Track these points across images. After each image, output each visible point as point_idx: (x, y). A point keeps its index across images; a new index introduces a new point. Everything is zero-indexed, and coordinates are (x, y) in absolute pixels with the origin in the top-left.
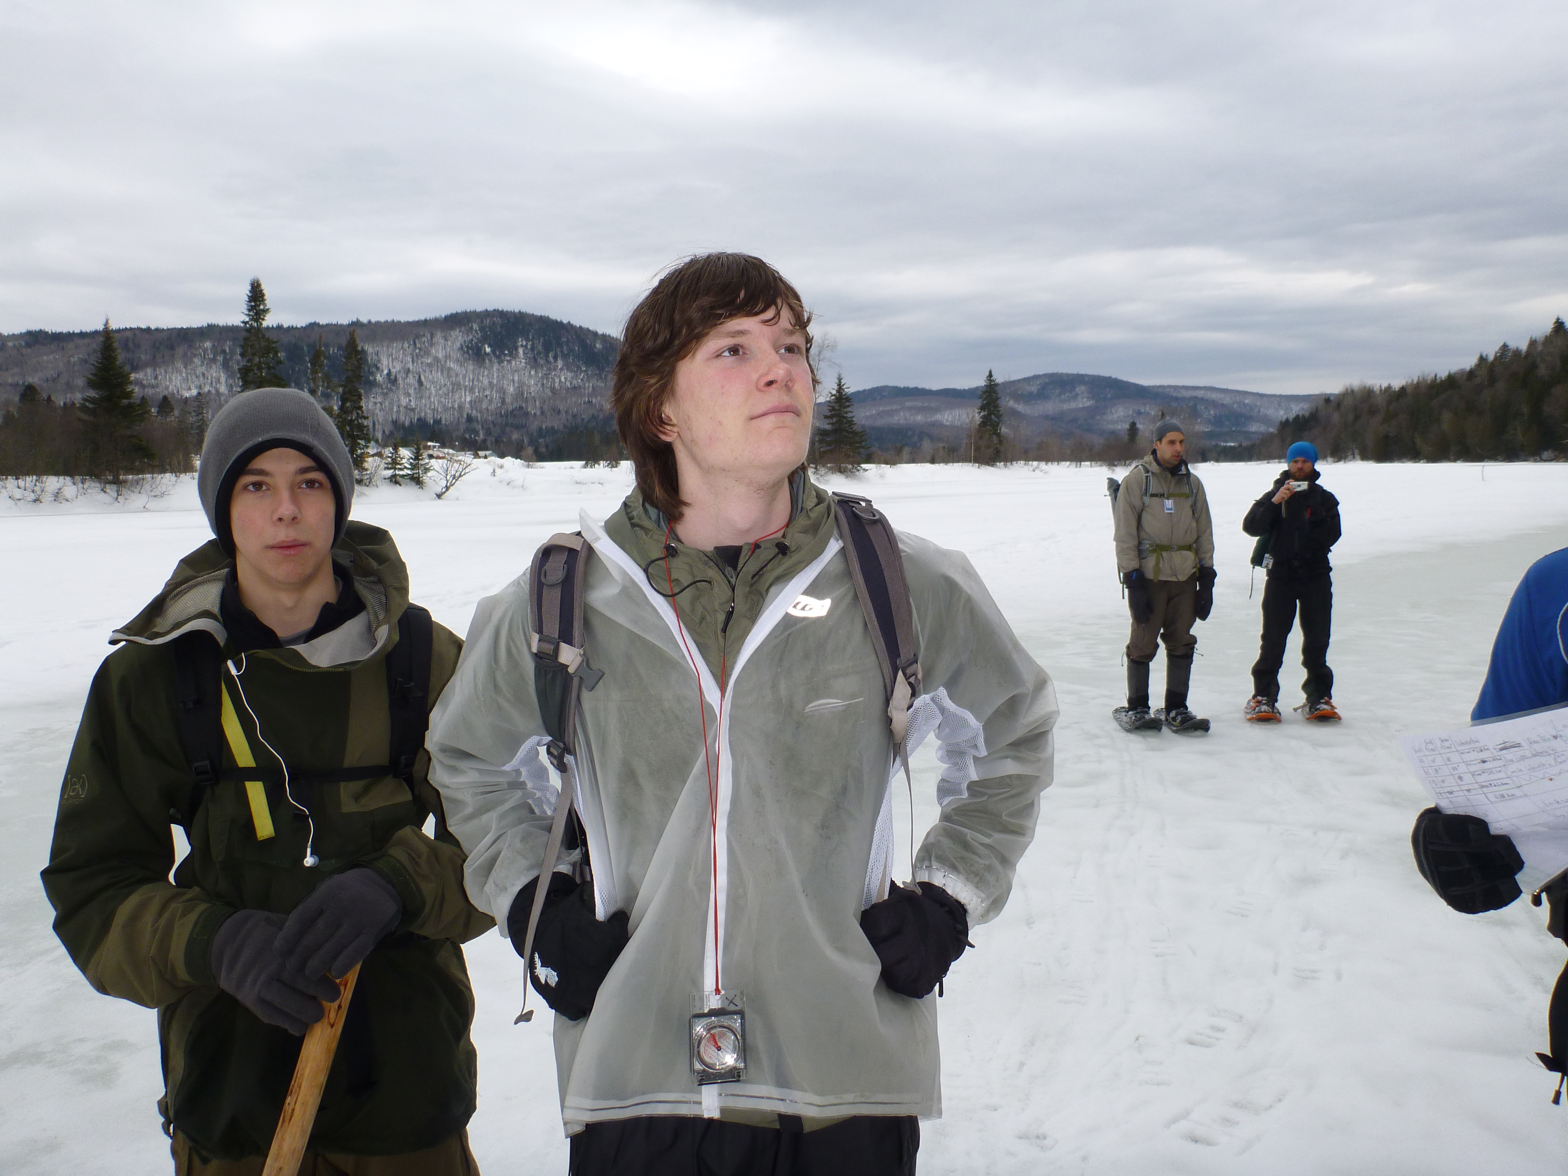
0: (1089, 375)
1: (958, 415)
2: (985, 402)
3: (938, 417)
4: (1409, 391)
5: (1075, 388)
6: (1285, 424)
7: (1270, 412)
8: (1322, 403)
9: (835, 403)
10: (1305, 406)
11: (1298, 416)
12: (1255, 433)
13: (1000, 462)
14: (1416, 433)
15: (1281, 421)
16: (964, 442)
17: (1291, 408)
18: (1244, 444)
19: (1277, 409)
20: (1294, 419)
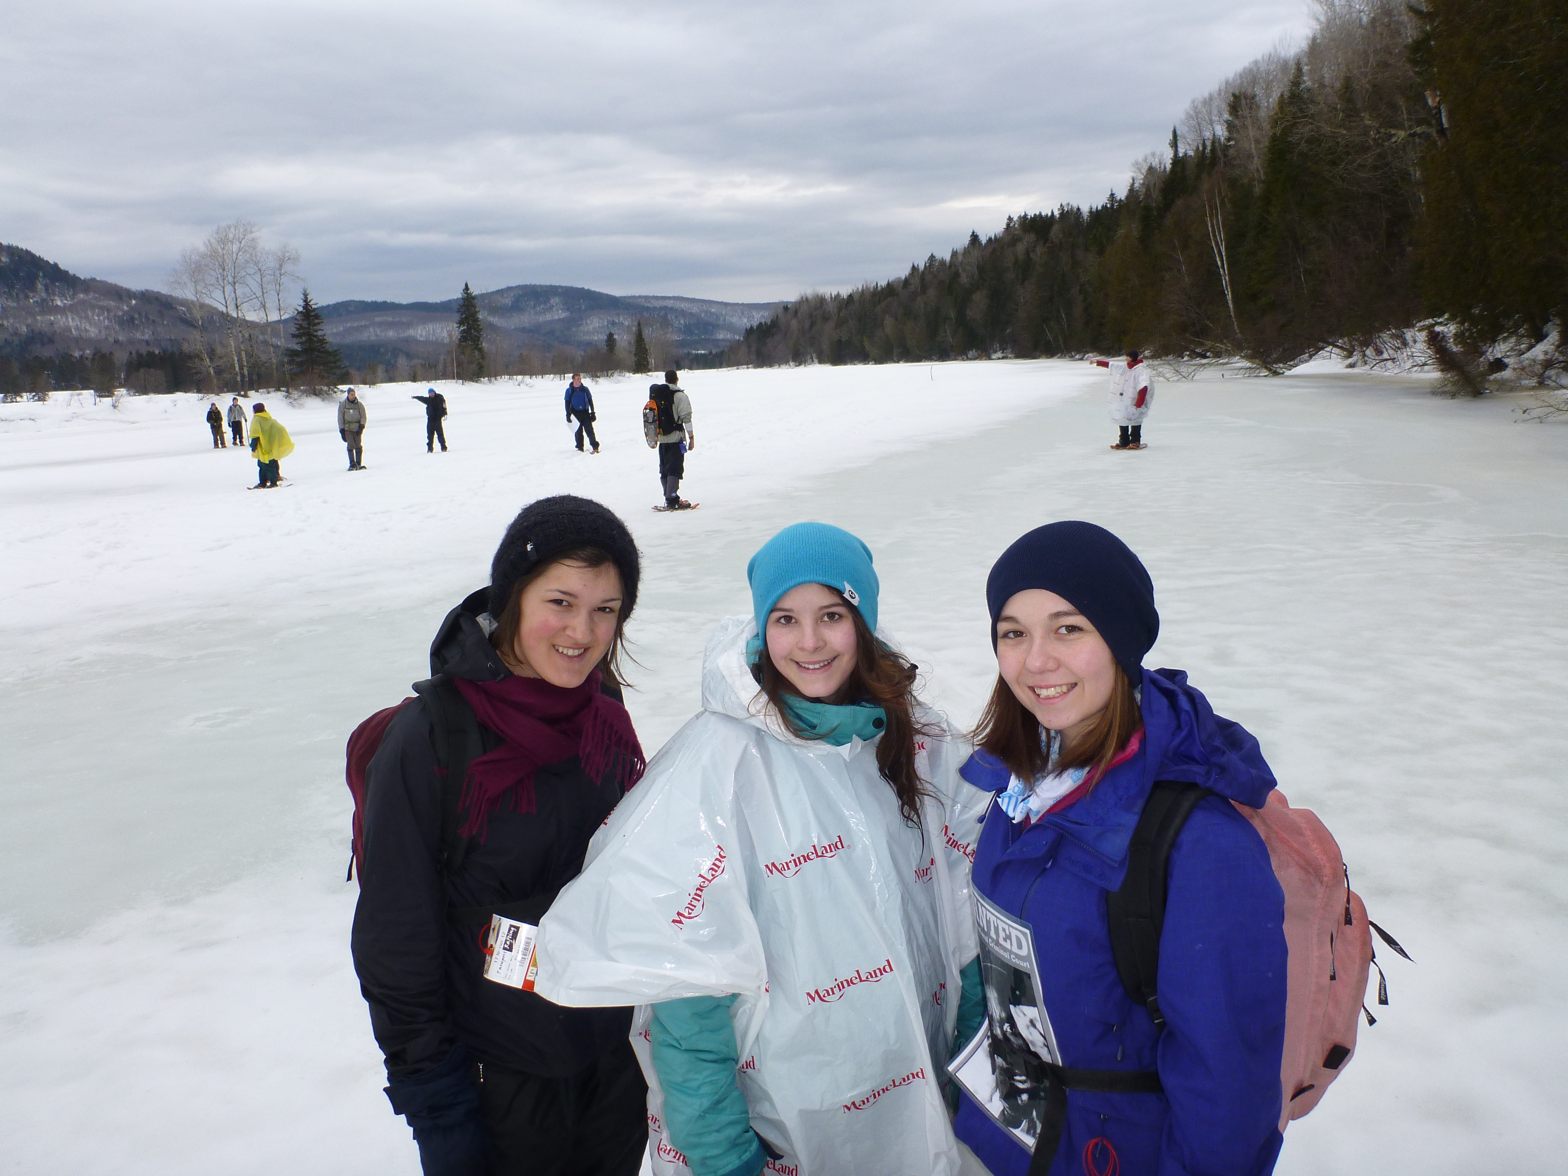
0: (563, 287)
1: (431, 329)
2: (464, 316)
3: (411, 332)
4: (856, 297)
5: (549, 299)
6: (750, 332)
7: (734, 320)
8: (780, 311)
9: (303, 320)
10: (766, 314)
11: (761, 323)
12: (723, 340)
13: (484, 378)
14: (864, 338)
15: (746, 329)
16: (442, 357)
17: (753, 316)
18: (714, 352)
19: (741, 317)
20: (757, 327)
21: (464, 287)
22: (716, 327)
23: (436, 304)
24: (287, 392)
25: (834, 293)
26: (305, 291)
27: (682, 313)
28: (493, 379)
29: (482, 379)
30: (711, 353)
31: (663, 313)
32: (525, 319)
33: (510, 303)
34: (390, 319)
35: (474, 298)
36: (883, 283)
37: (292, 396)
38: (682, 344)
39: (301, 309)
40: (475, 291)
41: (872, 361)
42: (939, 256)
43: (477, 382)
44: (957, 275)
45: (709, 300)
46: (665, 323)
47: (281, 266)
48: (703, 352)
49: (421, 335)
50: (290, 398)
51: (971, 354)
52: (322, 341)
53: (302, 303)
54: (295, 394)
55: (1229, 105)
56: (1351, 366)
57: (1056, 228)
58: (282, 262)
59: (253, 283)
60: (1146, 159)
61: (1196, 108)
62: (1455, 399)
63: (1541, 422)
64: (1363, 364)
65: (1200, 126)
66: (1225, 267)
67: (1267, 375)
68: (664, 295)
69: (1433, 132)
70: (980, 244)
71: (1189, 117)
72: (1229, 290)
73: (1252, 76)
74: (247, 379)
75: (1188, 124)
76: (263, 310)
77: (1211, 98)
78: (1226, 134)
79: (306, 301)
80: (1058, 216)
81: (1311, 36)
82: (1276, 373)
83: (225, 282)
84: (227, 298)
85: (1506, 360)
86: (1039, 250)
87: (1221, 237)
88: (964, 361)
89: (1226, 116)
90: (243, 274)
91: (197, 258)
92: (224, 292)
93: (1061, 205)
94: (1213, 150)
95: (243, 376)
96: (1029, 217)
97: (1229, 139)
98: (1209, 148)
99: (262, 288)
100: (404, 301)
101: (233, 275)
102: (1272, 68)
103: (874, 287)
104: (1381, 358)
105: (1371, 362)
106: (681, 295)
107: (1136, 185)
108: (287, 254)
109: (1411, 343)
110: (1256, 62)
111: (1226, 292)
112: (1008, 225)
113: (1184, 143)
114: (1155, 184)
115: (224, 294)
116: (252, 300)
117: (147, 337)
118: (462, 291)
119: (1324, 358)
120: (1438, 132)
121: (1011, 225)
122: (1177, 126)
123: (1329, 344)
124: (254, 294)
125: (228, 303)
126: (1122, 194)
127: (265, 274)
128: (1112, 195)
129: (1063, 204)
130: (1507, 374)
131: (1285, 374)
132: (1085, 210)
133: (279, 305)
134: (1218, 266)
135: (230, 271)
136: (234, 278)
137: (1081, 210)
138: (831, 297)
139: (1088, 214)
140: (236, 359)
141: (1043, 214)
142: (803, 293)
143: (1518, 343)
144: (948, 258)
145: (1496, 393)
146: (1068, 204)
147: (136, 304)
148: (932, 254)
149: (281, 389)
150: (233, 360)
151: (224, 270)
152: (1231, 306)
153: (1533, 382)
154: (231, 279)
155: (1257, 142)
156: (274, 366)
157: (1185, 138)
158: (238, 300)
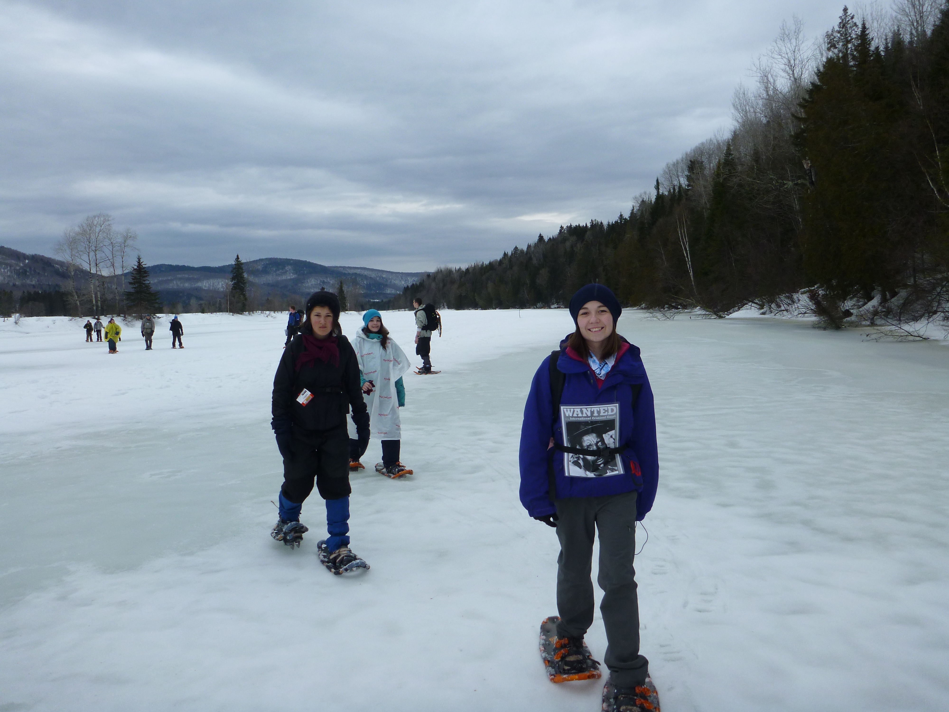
0: (293, 260)
1: (212, 283)
2: (234, 275)
3: (199, 284)
4: (470, 270)
5: (285, 267)
6: (406, 289)
7: (397, 282)
8: (425, 278)
9: (136, 274)
10: (416, 279)
11: (413, 284)
12: (390, 294)
13: (246, 312)
14: (476, 294)
15: (405, 287)
16: (218, 300)
17: (408, 280)
18: (384, 300)
19: (401, 281)
20: (411, 286)
21: (236, 257)
22: (386, 286)
23: (216, 268)
24: (125, 317)
25: (457, 268)
26: (139, 256)
27: (366, 277)
28: (251, 313)
29: (245, 313)
30: (382, 301)
31: (353, 277)
32: (270, 278)
33: (261, 269)
34: (187, 276)
35: (242, 264)
36: (487, 262)
37: (128, 319)
38: (366, 296)
39: (136, 267)
40: (243, 260)
41: (479, 308)
42: (520, 247)
43: (241, 314)
44: (530, 259)
45: (381, 270)
46: (355, 283)
47: (125, 241)
48: (377, 300)
49: (205, 286)
50: (126, 321)
51: (538, 305)
52: (148, 287)
53: (137, 264)
54: (129, 318)
55: (689, 167)
56: (763, 313)
57: (588, 233)
58: (126, 238)
59: (107, 251)
60: (641, 195)
61: (669, 168)
62: (825, 330)
63: (877, 342)
64: (770, 312)
65: (671, 178)
66: (689, 257)
67: (716, 318)
68: (355, 267)
69: (807, 183)
70: (544, 241)
71: (665, 172)
72: (691, 270)
73: (700, 151)
74: (100, 309)
75: (664, 177)
76: (112, 267)
77: (678, 163)
78: (687, 183)
79: (139, 262)
80: (590, 226)
81: (734, 129)
82: (721, 317)
83: (90, 249)
84: (90, 260)
85: (852, 311)
86: (579, 245)
87: (686, 239)
88: (534, 309)
89: (687, 173)
90: (102, 245)
91: (74, 235)
92: (89, 255)
93: (592, 220)
94: (680, 191)
95: (97, 306)
96: (573, 227)
97: (688, 186)
98: (677, 190)
99: (113, 254)
100: (196, 266)
101: (95, 246)
102: (712, 147)
103: (481, 265)
104: (780, 309)
105: (775, 311)
106: (365, 267)
107: (635, 210)
108: (129, 234)
109: (797, 301)
110: (703, 144)
111: (690, 271)
112: (560, 231)
113: (662, 187)
114: (646, 210)
115: (89, 257)
116: (106, 261)
117: (34, 283)
118: (235, 260)
119: (747, 309)
120: (810, 183)
121: (563, 231)
122: (658, 177)
123: (750, 301)
124: (108, 257)
125: (91, 263)
126: (627, 215)
127: (115, 246)
128: (621, 215)
129: (593, 220)
130: (853, 318)
131: (726, 317)
132: (605, 223)
133: (123, 264)
134: (685, 256)
135: (94, 243)
136: (96, 247)
137: (603, 224)
138: (456, 270)
139: (607, 226)
140: (94, 296)
141: (581, 225)
142: (439, 267)
143: (858, 301)
144: (525, 249)
145: (849, 328)
146: (596, 220)
147: (28, 263)
148: (516, 246)
149: (121, 315)
150: (92, 297)
151: (90, 242)
152: (692, 279)
153: (868, 323)
154: (94, 248)
155: (705, 187)
156: (117, 301)
157: (663, 184)
158: (97, 261)
